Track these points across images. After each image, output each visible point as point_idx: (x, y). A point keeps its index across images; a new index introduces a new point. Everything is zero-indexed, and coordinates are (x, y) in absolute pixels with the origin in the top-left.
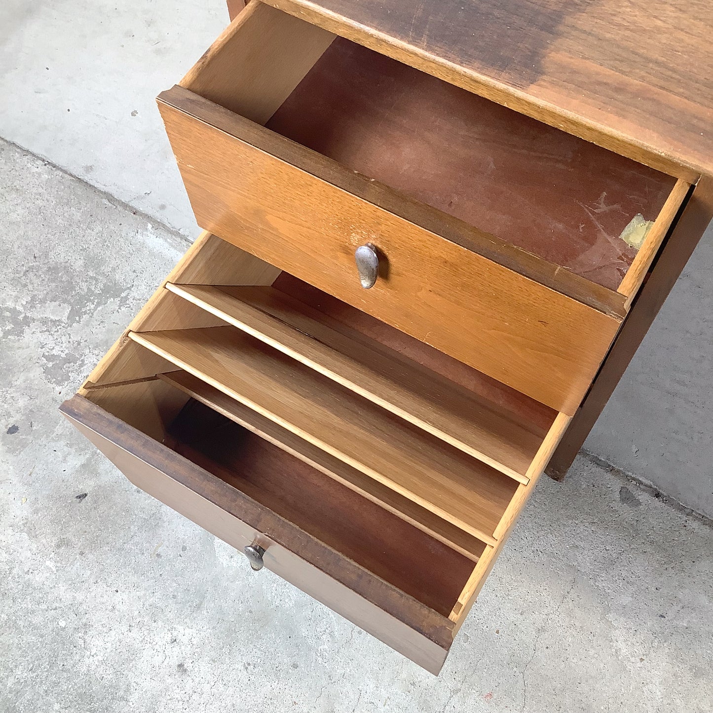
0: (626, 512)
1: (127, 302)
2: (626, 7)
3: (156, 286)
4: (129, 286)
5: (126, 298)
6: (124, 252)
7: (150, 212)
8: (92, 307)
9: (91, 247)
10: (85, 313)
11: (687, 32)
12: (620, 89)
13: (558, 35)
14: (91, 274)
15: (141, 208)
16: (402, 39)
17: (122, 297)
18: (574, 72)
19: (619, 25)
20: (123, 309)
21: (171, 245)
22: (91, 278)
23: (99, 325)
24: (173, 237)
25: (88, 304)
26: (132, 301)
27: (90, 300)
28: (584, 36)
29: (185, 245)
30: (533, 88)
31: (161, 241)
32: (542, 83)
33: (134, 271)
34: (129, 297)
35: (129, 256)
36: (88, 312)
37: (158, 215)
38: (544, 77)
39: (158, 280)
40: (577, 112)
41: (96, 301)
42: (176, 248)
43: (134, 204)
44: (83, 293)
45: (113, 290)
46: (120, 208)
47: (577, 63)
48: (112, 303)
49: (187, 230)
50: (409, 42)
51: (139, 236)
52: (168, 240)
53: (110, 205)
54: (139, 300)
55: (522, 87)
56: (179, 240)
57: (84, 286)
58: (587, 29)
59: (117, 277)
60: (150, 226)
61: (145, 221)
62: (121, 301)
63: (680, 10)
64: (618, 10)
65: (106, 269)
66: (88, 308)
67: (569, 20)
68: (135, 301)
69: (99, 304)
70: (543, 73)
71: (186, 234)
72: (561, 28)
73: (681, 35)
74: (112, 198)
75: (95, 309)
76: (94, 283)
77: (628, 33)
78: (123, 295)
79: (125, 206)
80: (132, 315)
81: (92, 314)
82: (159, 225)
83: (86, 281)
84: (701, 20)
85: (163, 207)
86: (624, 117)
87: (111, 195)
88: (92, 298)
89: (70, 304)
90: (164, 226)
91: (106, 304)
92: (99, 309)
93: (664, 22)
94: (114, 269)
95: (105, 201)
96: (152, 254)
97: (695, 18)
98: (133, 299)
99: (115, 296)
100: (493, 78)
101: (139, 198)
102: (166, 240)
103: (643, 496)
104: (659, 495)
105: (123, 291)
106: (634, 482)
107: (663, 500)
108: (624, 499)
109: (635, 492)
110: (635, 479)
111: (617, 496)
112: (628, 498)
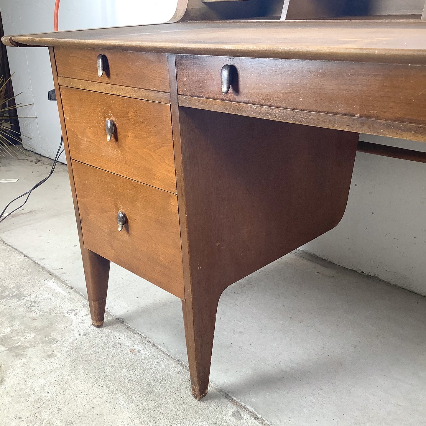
0: (232, 422)
3: (39, 297)
4: (27, 296)
5: (23, 299)
7: (58, 275)
14: (14, 290)
15: (55, 273)
17: (21, 299)
20: (18, 302)
21: (58, 286)
24: (61, 283)
25: (4, 299)
29: (64, 286)
31: (55, 284)
33: (34, 291)
35: (36, 286)
37: (60, 276)
39: (42, 295)
43: (53, 272)
44: (5, 295)
46: (45, 272)
48: (15, 300)
49: (70, 282)
51: (46, 281)
53: (42, 271)
54: (28, 300)
56: (63, 284)
57: (7, 293)
59: (24, 292)
60: (53, 279)
61: (53, 277)
62: (19, 300)
65: (22, 289)
68: (25, 301)
69: (8, 300)
71: (68, 283)
75: (6, 301)
76: (12, 293)
79: (48, 272)
81: (3, 302)
83: (10, 292)
85: (64, 273)
87: (45, 268)
88: (7, 297)
90: (60, 279)
91: (12, 300)
94: (25, 290)
95: (41, 269)
96: (47, 287)
99: (18, 298)
101: (56, 269)
102: (57, 284)
103: (246, 416)
104: (256, 418)
105: (23, 297)
106: (244, 409)
107: (258, 421)
108: (233, 415)
109: (242, 414)
110: (245, 408)
111: (231, 413)
112: (237, 415)
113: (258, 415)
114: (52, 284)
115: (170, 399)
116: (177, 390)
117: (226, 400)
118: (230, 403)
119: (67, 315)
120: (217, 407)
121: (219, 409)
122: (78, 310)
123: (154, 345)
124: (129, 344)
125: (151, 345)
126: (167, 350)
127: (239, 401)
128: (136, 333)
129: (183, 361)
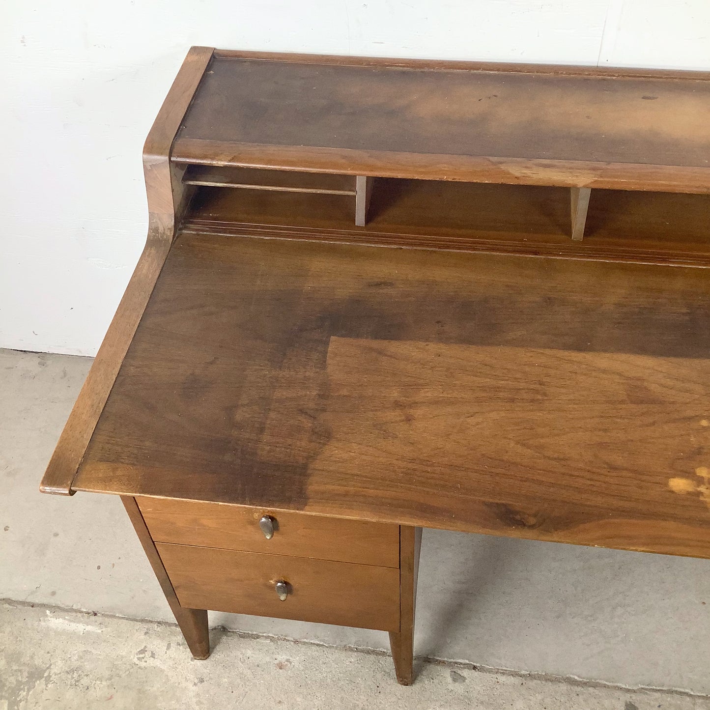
0: (459, 688)
1: (51, 679)
2: (335, 450)
3: (69, 658)
4: (48, 666)
5: (49, 676)
6: (35, 641)
7: (45, 601)
8: (25, 693)
9: (7, 646)
10: (21, 701)
11: (365, 455)
12: (346, 494)
13: (309, 475)
14: (15, 667)
15: (37, 601)
16: (237, 503)
17: (46, 677)
18: (323, 493)
19: (335, 461)
20: (50, 686)
21: (70, 621)
22: (16, 671)
23: (35, 706)
24: (70, 613)
25: (21, 692)
26: (55, 677)
27: (21, 689)
28: (320, 473)
29: (80, 616)
30: (307, 508)
31: (61, 620)
32: (310, 504)
33: (48, 653)
34: (51, 675)
35: (40, 642)
36: (23, 699)
37: (52, 601)
38: (311, 500)
39: (69, 652)
40: (331, 513)
41: (26, 688)
42: (74, 622)
43: (30, 599)
44: (13, 686)
45: (36, 674)
46: (20, 607)
47: (322, 488)
48: (40, 684)
49: (79, 604)
50: (241, 504)
51: (43, 623)
52: (66, 617)
53: (11, 607)
54: (60, 674)
55: (302, 510)
56: (74, 614)
57: (12, 679)
58: (321, 468)
59: (36, 663)
60: (48, 612)
61: (42, 609)
62: (46, 680)
63: (359, 444)
64: (332, 453)
65: (25, 659)
66: (21, 696)
67: (311, 466)
68: (56, 676)
69: (29, 690)
70: (309, 498)
71: (79, 607)
72: (309, 472)
73: (364, 457)
74: (10, 601)
75: (28, 694)
76: (19, 675)
77: (340, 464)
78: (46, 675)
79: (23, 603)
80: (58, 687)
81: (27, 699)
82: (56, 609)
83: (13, 675)
84: (370, 446)
85: (54, 593)
86: (353, 509)
87: (9, 599)
88: (22, 687)
89: (6, 699)
90: (59, 607)
91: (35, 687)
92: (30, 693)
93: (354, 452)
94: (32, 657)
95: (7, 606)
96: (58, 633)
97: (367, 446)
98: (55, 675)
99: (40, 678)
100: (287, 509)
101: (32, 593)
102: (65, 619)
103: (465, 673)
104: (475, 668)
105: (45, 671)
106: (456, 665)
107: (478, 670)
108: (455, 680)
109: (459, 672)
110: (456, 663)
111: (450, 680)
112: (457, 678)
113: (475, 664)
114: (56, 622)
115: (380, 703)
116: (378, 687)
117: (431, 666)
118: (439, 668)
119: (143, 664)
120: (432, 681)
121: (436, 681)
122: (148, 646)
123: (296, 642)
124: (268, 659)
125: (292, 643)
126: (320, 641)
127: (446, 659)
128: (258, 637)
129: (350, 645)
